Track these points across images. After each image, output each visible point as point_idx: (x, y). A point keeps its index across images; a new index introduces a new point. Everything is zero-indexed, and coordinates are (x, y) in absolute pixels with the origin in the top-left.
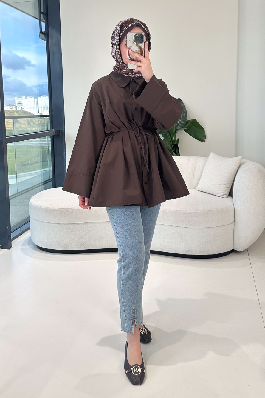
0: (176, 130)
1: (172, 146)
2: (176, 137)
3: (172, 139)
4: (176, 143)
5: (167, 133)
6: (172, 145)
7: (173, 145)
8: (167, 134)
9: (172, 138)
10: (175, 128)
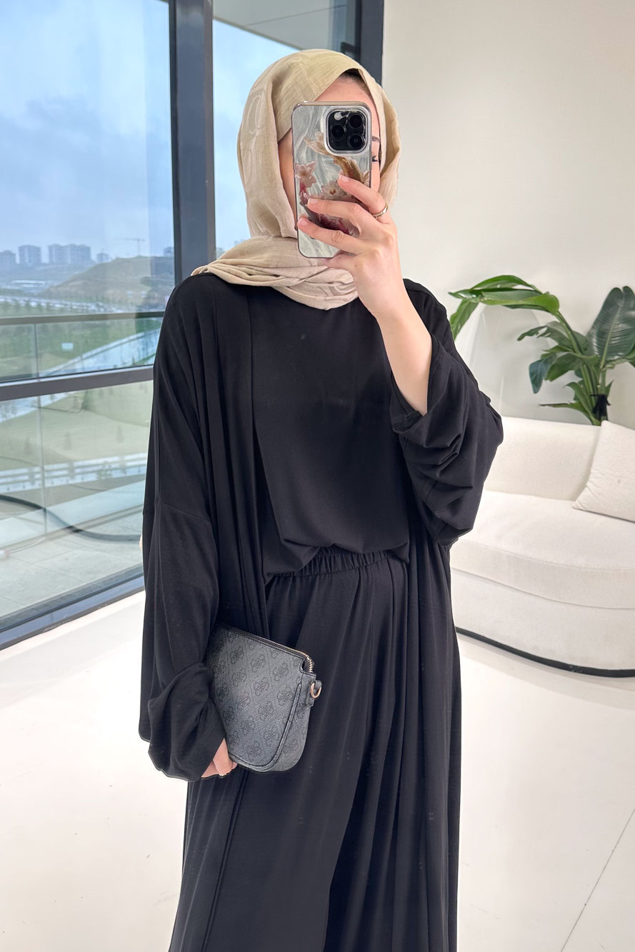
0: (607, 362)
1: (593, 397)
2: (604, 377)
3: (594, 383)
4: (603, 392)
5: (581, 368)
6: (591, 396)
7: (594, 395)
8: (583, 372)
9: (594, 380)
10: (606, 358)
